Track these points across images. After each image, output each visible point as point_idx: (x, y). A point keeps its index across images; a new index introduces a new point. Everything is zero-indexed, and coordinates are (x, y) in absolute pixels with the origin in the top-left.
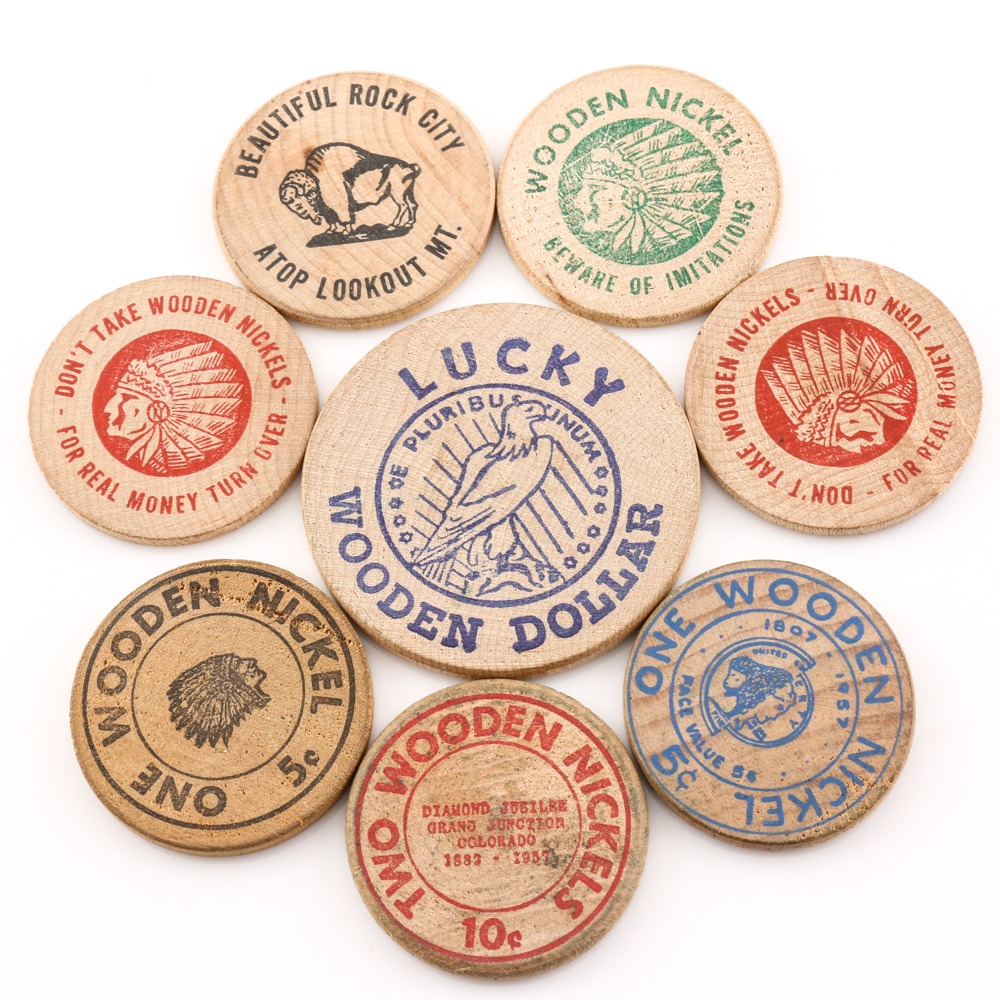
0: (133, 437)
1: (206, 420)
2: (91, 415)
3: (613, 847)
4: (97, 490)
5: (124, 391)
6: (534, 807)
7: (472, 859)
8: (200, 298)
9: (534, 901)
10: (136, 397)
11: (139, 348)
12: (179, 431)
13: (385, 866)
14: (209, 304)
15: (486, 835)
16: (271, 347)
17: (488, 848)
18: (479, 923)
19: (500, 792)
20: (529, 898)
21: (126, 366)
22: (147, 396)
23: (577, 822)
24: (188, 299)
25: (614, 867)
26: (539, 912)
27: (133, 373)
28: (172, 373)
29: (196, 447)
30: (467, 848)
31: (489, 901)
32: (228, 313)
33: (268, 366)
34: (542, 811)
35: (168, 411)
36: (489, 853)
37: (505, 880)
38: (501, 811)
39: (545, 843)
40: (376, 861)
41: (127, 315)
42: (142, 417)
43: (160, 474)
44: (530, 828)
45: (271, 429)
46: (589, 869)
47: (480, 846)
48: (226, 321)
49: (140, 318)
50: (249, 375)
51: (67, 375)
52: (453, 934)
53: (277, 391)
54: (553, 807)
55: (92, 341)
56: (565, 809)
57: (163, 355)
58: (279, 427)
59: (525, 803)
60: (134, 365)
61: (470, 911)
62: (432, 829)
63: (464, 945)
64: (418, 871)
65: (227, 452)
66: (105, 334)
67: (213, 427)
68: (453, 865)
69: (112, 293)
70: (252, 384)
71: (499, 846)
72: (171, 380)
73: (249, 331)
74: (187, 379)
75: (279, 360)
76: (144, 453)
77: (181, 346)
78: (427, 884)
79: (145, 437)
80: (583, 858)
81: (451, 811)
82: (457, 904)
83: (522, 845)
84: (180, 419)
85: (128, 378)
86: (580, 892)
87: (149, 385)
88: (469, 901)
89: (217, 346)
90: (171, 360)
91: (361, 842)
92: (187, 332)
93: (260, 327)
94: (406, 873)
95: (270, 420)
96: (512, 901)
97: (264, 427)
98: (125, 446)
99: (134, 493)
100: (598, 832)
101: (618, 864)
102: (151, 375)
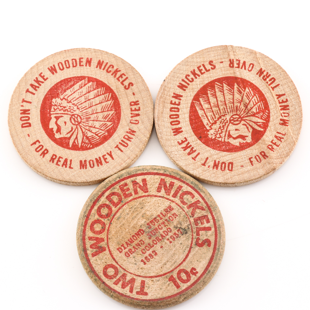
0: (69, 135)
1: (100, 116)
2: (44, 132)
3: (203, 209)
4: (62, 166)
5: (55, 115)
6: (160, 217)
7: (152, 254)
8: (72, 60)
9: (189, 252)
10: (62, 116)
11: (54, 92)
12: (90, 125)
13: (121, 283)
14: (78, 61)
15: (150, 241)
16: (117, 71)
17: (155, 246)
18: (175, 276)
19: (142, 222)
20: (187, 252)
21: (51, 103)
22: (67, 114)
23: (181, 210)
24: (67, 62)
25: (209, 216)
26: (194, 254)
27: (56, 105)
28: (75, 99)
29: (101, 130)
30: (147, 251)
31: (172, 265)
32: (89, 62)
33: (119, 81)
34: (164, 216)
35: (80, 117)
36: (157, 247)
37: (172, 252)
38: (149, 228)
39: (176, 227)
40: (116, 283)
41: (40, 79)
42: (69, 125)
43: (90, 148)
44: (165, 226)
45: (133, 109)
46: (200, 224)
47: (151, 247)
48: (90, 66)
49: (47, 78)
50: (112, 88)
51: (24, 117)
52: (168, 288)
53: (128, 91)
54: (167, 211)
55: (29, 97)
56: (173, 209)
57: (66, 92)
58: (137, 107)
59: (155, 218)
60: (55, 102)
61: (168, 274)
62: (127, 255)
63: (176, 289)
64: (135, 275)
65: (117, 127)
66: (34, 91)
67: (106, 118)
68: (147, 262)
69: (29, 71)
70: (115, 91)
71: (159, 241)
72: (75, 102)
73: (103, 67)
74: (83, 99)
75: (123, 76)
76: (77, 141)
77: (73, 85)
78: (143, 277)
79: (75, 133)
80: (195, 222)
81: (129, 243)
82: (161, 276)
83: (167, 235)
84: (88, 119)
85: (54, 109)
86: (204, 235)
87: (66, 109)
88: (165, 270)
89: (90, 79)
90: (71, 93)
91: (104, 281)
92: (73, 78)
93: (107, 63)
94: (131, 279)
95: (131, 105)
96: (181, 258)
97: (130, 110)
98: (67, 141)
99: (81, 162)
100: (192, 208)
101: (210, 214)
102: (65, 103)
